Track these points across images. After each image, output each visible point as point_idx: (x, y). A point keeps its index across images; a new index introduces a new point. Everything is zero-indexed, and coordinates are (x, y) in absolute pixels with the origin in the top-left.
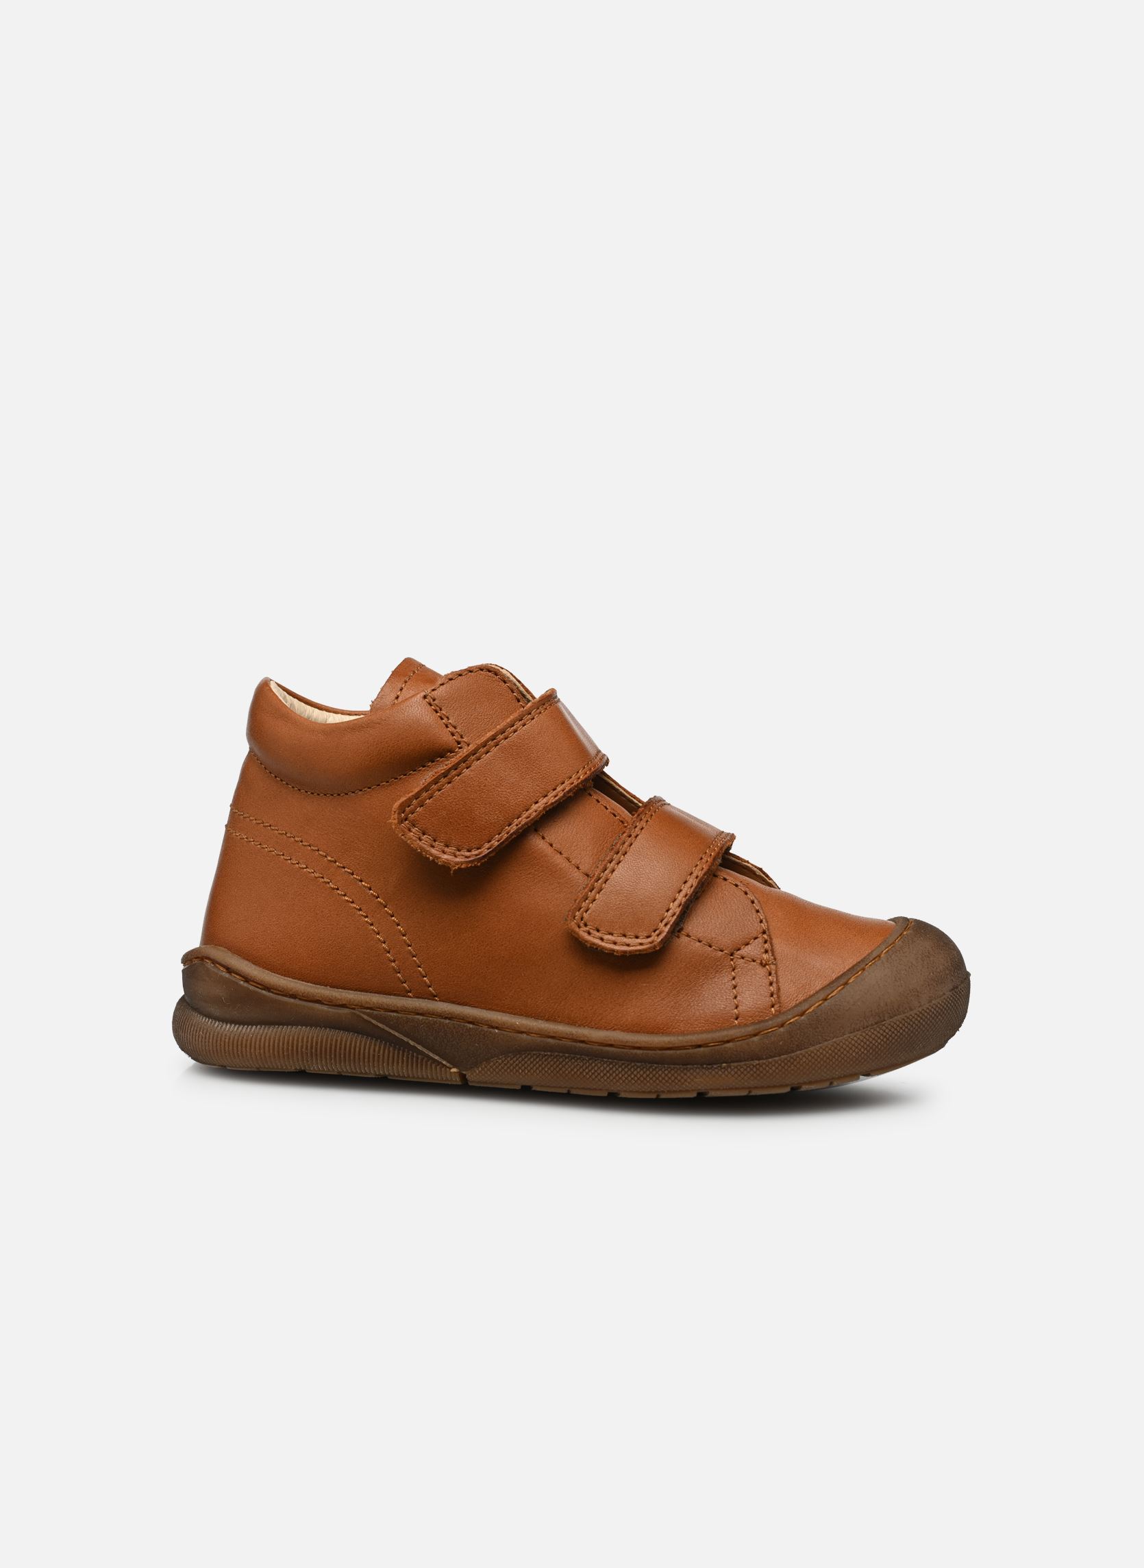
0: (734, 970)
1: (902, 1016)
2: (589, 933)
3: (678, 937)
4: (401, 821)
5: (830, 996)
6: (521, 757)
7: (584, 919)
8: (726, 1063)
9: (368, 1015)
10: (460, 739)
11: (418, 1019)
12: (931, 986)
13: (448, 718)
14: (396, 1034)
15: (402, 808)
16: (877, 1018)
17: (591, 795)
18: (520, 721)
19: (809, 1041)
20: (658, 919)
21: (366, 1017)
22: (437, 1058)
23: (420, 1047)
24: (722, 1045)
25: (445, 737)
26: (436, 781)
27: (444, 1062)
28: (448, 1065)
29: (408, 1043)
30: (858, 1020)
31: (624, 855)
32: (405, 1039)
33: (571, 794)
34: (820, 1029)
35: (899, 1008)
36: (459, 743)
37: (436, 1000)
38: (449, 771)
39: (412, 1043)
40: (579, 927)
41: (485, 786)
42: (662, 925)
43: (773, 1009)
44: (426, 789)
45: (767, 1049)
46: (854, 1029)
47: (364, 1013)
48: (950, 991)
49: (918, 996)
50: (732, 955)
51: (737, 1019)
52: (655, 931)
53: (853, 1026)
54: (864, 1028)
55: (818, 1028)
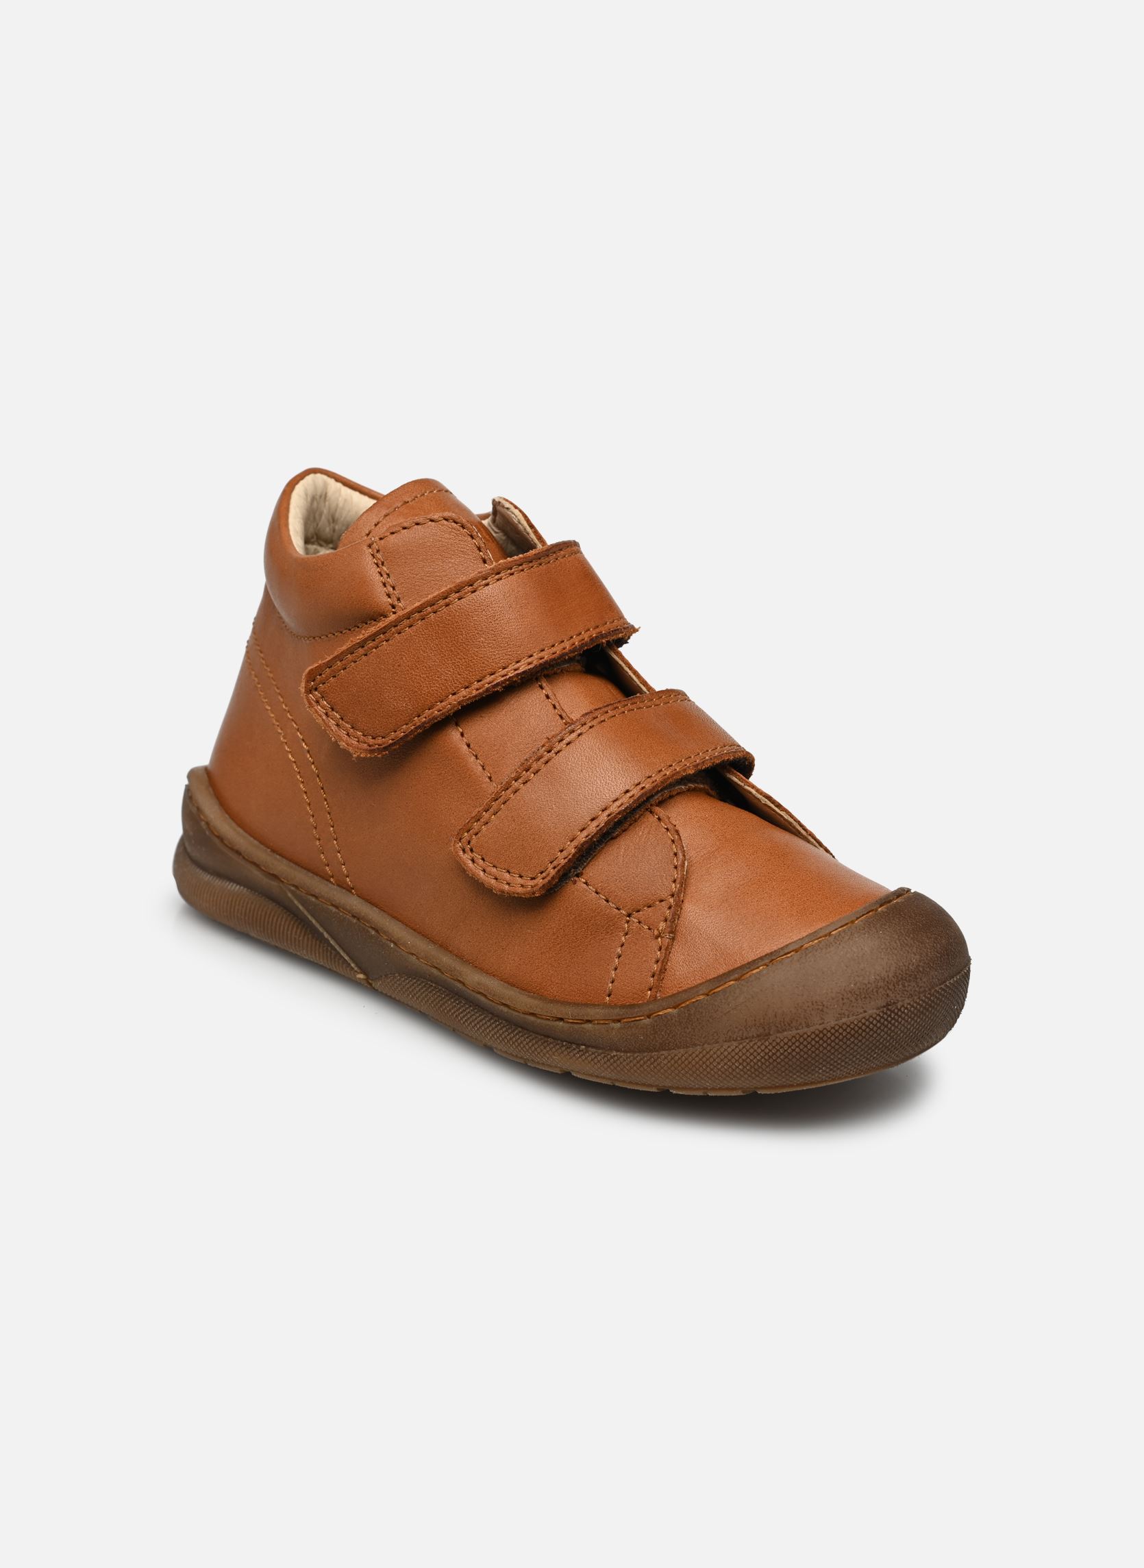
0: (626, 934)
1: (794, 1032)
2: (473, 861)
3: (575, 882)
4: (309, 691)
5: (712, 992)
6: (447, 637)
7: (471, 844)
8: (585, 1045)
9: (292, 892)
10: (396, 603)
11: (331, 911)
12: (845, 1000)
13: (388, 575)
14: (314, 921)
15: (311, 676)
16: (761, 1030)
17: (542, 687)
18: (456, 593)
19: (675, 1041)
20: (547, 860)
21: (290, 895)
22: (347, 958)
23: (332, 942)
24: (581, 1023)
25: (381, 598)
26: (351, 651)
27: (353, 965)
28: (356, 969)
29: (322, 934)
30: (736, 1028)
31: (535, 774)
32: (321, 930)
33: (499, 689)
34: (690, 1030)
35: (792, 1022)
36: (393, 607)
37: (353, 893)
38: (365, 641)
39: (326, 935)
40: (464, 851)
41: (399, 666)
42: (551, 866)
43: (649, 992)
44: (339, 658)
45: (626, 1040)
46: (730, 1037)
47: (290, 890)
48: (878, 1009)
49: (822, 1011)
50: (629, 915)
51: (609, 996)
52: (541, 873)
53: (730, 1034)
54: (742, 1039)
55: (688, 1028)
